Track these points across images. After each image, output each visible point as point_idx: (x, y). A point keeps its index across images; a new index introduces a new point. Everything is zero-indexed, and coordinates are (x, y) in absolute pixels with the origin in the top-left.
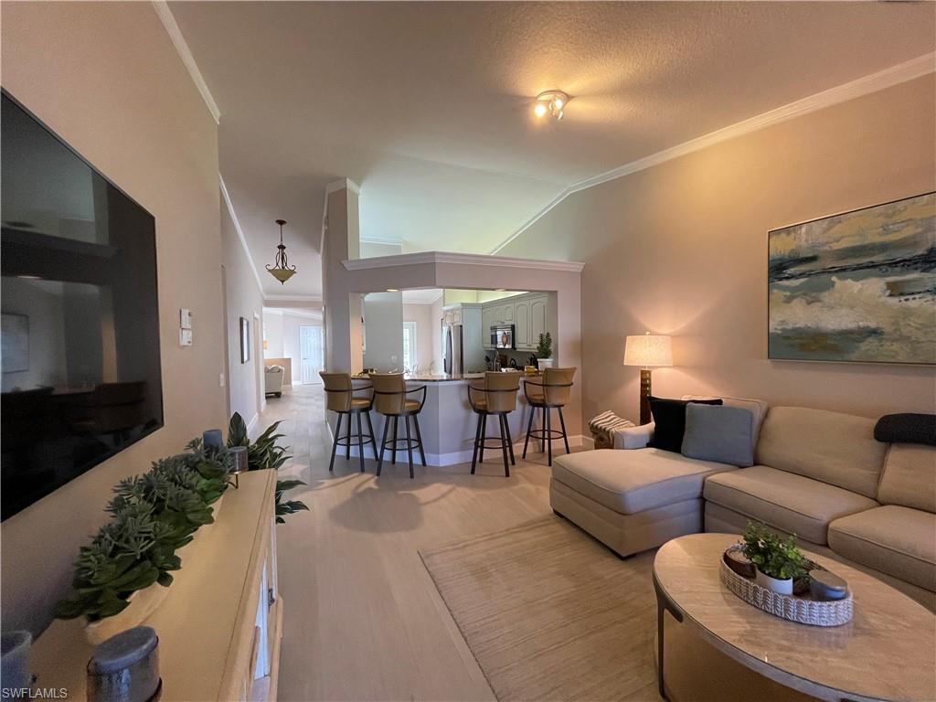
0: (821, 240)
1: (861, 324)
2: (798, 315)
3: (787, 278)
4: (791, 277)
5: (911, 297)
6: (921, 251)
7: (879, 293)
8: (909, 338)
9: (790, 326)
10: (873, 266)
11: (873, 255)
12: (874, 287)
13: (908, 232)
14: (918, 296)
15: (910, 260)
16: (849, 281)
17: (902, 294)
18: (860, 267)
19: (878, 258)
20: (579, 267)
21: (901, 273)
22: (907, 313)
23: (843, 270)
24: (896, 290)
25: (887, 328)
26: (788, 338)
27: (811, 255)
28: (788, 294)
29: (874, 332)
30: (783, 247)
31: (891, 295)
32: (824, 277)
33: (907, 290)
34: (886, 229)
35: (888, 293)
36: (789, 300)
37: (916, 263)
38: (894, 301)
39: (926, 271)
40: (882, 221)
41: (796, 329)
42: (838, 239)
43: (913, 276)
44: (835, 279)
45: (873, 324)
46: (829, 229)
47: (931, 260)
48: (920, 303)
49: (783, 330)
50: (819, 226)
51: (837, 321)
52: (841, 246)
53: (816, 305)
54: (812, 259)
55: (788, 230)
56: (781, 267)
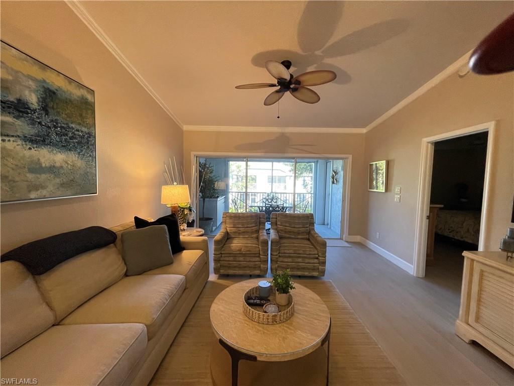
5: (6, 138)
6: (12, 98)
14: (12, 139)
15: (5, 103)
22: (5, 153)
39: (17, 117)
43: (8, 118)
47: (20, 110)
48: (14, 145)
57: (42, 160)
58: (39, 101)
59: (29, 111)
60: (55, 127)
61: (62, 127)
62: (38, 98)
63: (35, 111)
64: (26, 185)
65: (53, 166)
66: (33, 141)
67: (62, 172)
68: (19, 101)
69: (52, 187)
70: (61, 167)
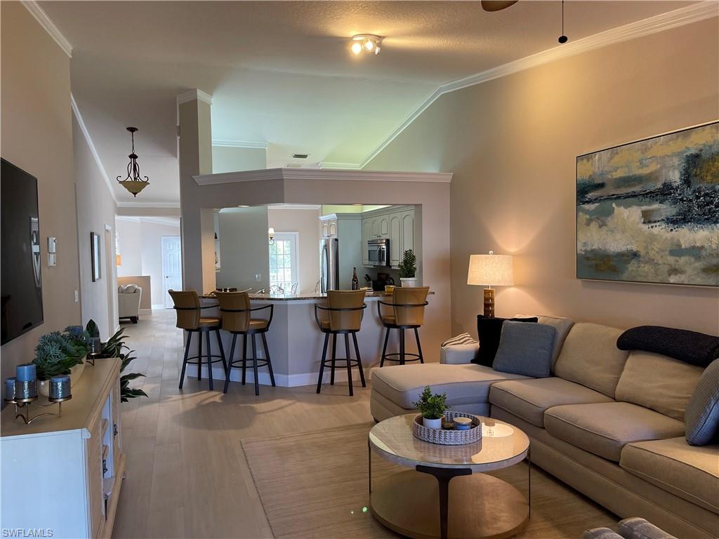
0: (606, 169)
1: (628, 247)
2: (595, 239)
3: (588, 202)
4: (589, 202)
5: (654, 225)
6: (659, 185)
7: (638, 220)
8: (653, 260)
9: (589, 248)
10: (634, 195)
11: (634, 185)
12: (630, 214)
13: (653, 167)
14: (658, 224)
15: (653, 193)
16: (622, 208)
17: (650, 222)
18: (628, 196)
19: (637, 189)
21: (650, 204)
22: (653, 238)
23: (619, 197)
24: (648, 218)
25: (642, 253)
26: (588, 259)
27: (601, 182)
28: (588, 217)
29: (635, 255)
30: (588, 171)
31: (644, 223)
32: (608, 202)
33: (653, 219)
34: (642, 165)
35: (642, 221)
36: (588, 223)
37: (657, 195)
38: (645, 227)
39: (662, 202)
40: (638, 155)
41: (593, 251)
42: (616, 169)
43: (656, 206)
44: (614, 205)
45: (635, 248)
46: (611, 158)
47: (665, 192)
48: (660, 230)
49: (585, 251)
50: (606, 155)
51: (616, 244)
52: (619, 174)
53: (605, 228)
54: (601, 186)
55: (588, 156)
56: (584, 191)
57: (682, 242)
58: (681, 175)
59: (672, 191)
60: (698, 197)
61: (706, 195)
62: (681, 173)
63: (677, 188)
64: (666, 268)
65: (693, 247)
66: (674, 222)
67: (704, 253)
68: (664, 185)
69: (691, 272)
70: (703, 247)
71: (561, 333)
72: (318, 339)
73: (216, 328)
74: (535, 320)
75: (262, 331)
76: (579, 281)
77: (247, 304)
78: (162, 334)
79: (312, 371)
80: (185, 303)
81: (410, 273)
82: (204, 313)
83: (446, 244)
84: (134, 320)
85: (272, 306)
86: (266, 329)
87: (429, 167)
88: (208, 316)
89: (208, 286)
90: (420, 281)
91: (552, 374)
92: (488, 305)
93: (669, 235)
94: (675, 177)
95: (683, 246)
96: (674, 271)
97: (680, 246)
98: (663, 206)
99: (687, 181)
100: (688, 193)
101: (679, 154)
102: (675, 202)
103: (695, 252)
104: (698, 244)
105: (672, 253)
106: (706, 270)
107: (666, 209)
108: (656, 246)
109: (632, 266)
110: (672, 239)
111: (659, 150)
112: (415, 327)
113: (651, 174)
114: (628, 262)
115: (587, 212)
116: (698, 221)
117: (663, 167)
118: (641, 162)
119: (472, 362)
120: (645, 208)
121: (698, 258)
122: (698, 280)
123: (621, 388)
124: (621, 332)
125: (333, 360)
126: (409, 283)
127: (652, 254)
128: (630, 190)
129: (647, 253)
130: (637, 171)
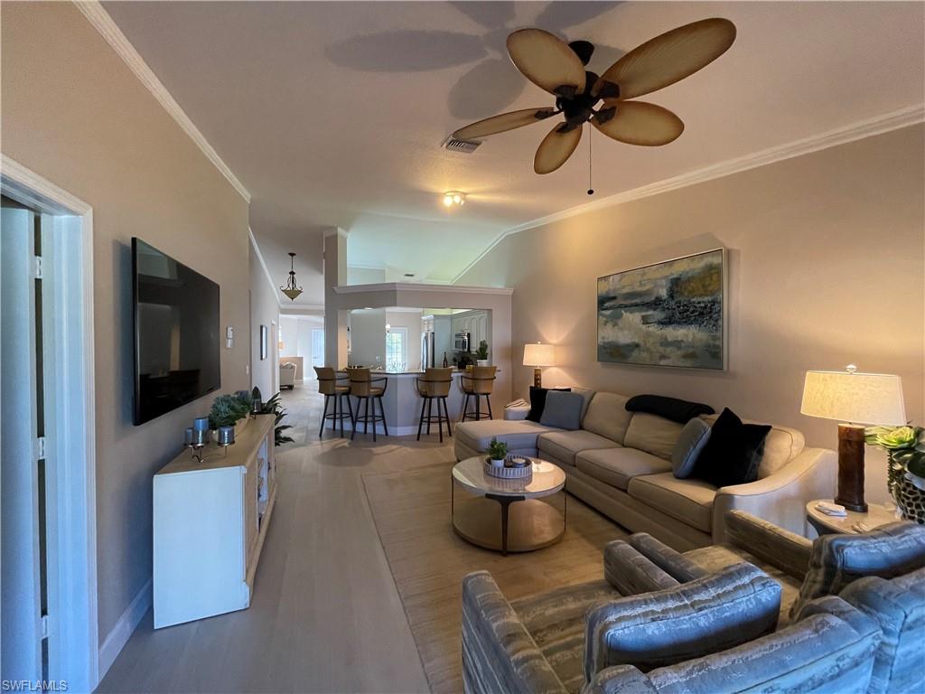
0: (619, 286)
1: (633, 340)
2: (610, 334)
4: (606, 309)
5: (650, 325)
6: (653, 299)
7: (639, 322)
8: (649, 349)
9: (606, 341)
10: (636, 305)
11: (637, 298)
12: (634, 318)
13: (649, 286)
15: (649, 303)
16: (628, 314)
17: (647, 323)
18: (632, 306)
19: (638, 301)
20: (511, 293)
21: (647, 311)
22: (648, 334)
23: (626, 306)
24: (645, 321)
25: (642, 344)
26: (605, 348)
27: (613, 295)
28: (605, 319)
29: (637, 346)
30: (605, 288)
31: (643, 324)
32: (619, 310)
33: (649, 321)
34: (641, 285)
35: (642, 322)
36: (606, 324)
37: (651, 305)
38: (644, 327)
39: (655, 310)
40: (639, 278)
41: (609, 343)
42: (624, 287)
43: (650, 312)
44: (623, 312)
45: (636, 341)
46: (621, 280)
47: (656, 303)
48: (653, 329)
49: (604, 343)
50: (617, 277)
51: (624, 338)
52: (625, 291)
53: (616, 327)
54: (614, 298)
55: (605, 278)
56: (603, 301)
57: (668, 337)
58: (668, 292)
59: (661, 302)
60: (679, 307)
61: (685, 305)
62: (667, 290)
63: (665, 300)
64: (658, 355)
65: (676, 341)
66: (663, 323)
67: (683, 345)
68: (657, 298)
69: (674, 358)
70: (682, 341)
71: (587, 399)
72: (418, 403)
73: (347, 393)
74: (569, 390)
75: (379, 396)
76: (599, 364)
77: (369, 376)
78: (310, 397)
79: (414, 425)
80: (325, 376)
81: (484, 357)
82: (338, 382)
83: (509, 338)
84: (291, 387)
85: (386, 379)
86: (382, 395)
87: (498, 285)
88: (341, 385)
89: (342, 365)
90: (491, 362)
91: (581, 428)
92: (537, 379)
93: (660, 332)
94: (664, 293)
95: (669, 340)
96: (663, 357)
97: (666, 339)
98: (655, 313)
99: (671, 296)
100: (672, 303)
101: (666, 277)
102: (664, 309)
103: (677, 344)
104: (680, 339)
105: (661, 344)
106: (685, 356)
107: (658, 315)
108: (651, 340)
109: (635, 354)
110: (662, 334)
111: (652, 274)
112: (487, 394)
113: (648, 290)
114: (632, 350)
115: (604, 316)
116: (679, 323)
117: (656, 286)
118: (640, 282)
119: (526, 419)
120: (644, 314)
121: (679, 348)
122: (680, 364)
123: (628, 438)
124: (627, 399)
125: (429, 417)
126: (483, 363)
127: (648, 345)
128: (634, 301)
129: (645, 345)
130: (639, 289)
